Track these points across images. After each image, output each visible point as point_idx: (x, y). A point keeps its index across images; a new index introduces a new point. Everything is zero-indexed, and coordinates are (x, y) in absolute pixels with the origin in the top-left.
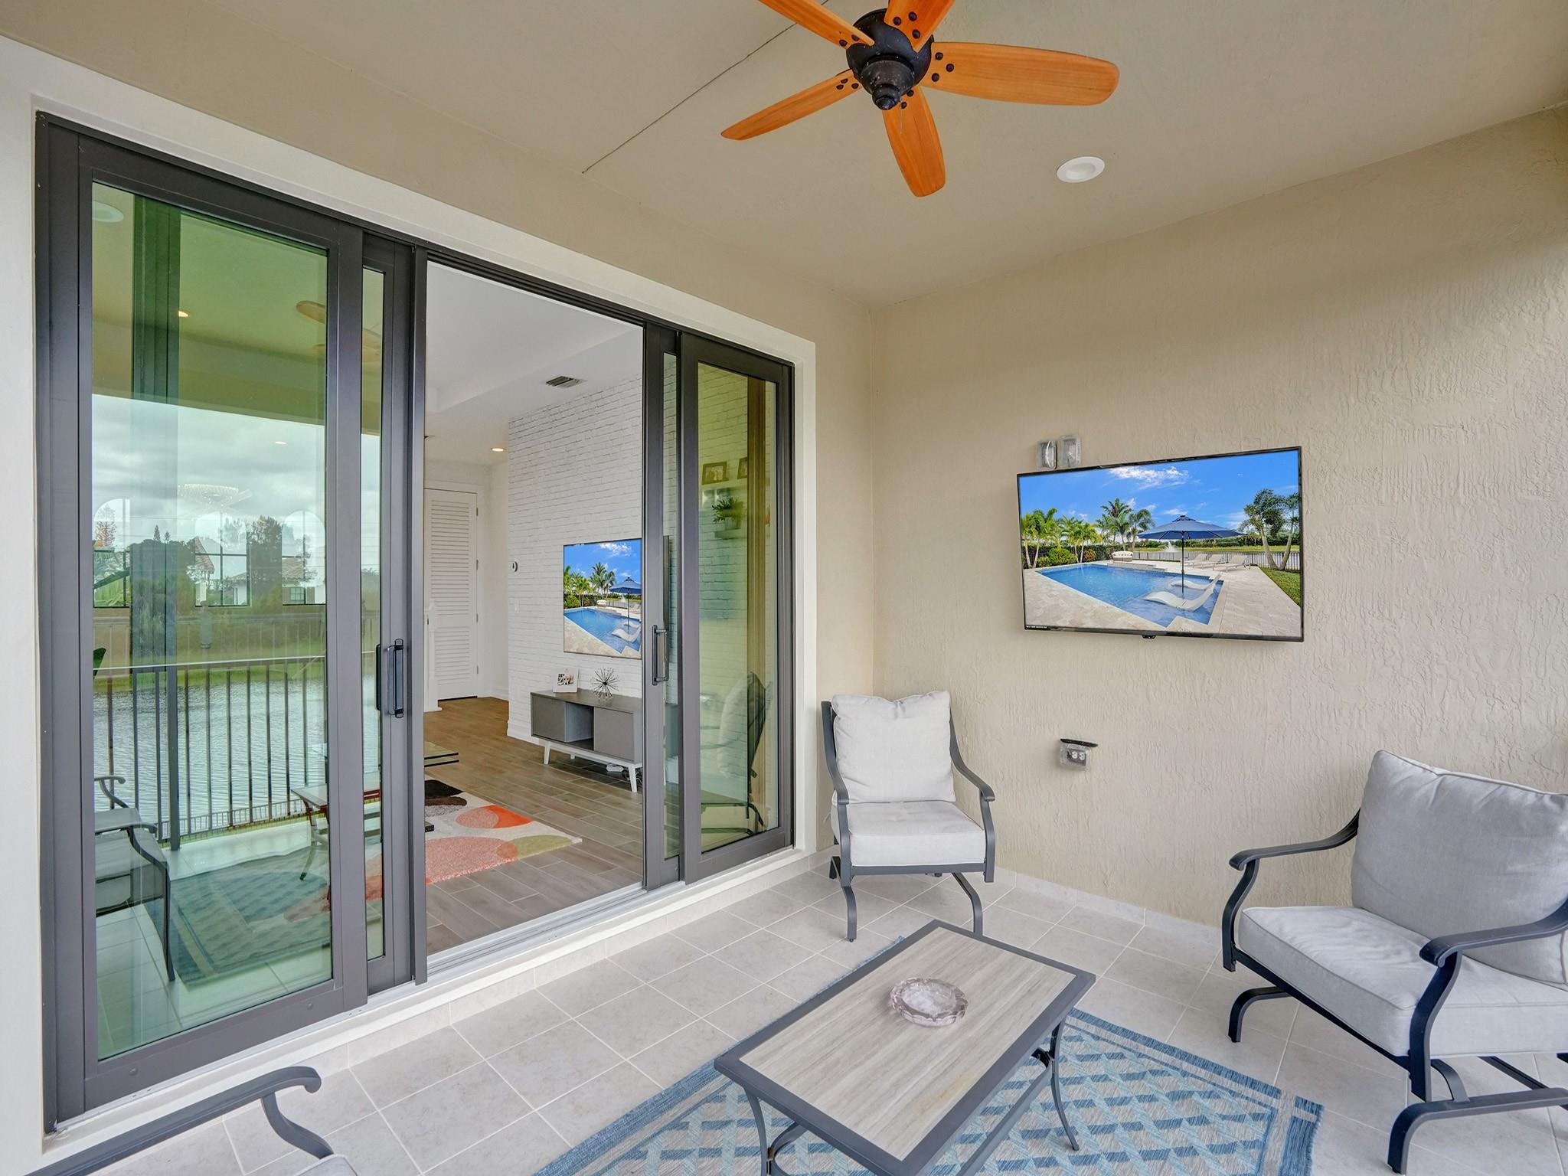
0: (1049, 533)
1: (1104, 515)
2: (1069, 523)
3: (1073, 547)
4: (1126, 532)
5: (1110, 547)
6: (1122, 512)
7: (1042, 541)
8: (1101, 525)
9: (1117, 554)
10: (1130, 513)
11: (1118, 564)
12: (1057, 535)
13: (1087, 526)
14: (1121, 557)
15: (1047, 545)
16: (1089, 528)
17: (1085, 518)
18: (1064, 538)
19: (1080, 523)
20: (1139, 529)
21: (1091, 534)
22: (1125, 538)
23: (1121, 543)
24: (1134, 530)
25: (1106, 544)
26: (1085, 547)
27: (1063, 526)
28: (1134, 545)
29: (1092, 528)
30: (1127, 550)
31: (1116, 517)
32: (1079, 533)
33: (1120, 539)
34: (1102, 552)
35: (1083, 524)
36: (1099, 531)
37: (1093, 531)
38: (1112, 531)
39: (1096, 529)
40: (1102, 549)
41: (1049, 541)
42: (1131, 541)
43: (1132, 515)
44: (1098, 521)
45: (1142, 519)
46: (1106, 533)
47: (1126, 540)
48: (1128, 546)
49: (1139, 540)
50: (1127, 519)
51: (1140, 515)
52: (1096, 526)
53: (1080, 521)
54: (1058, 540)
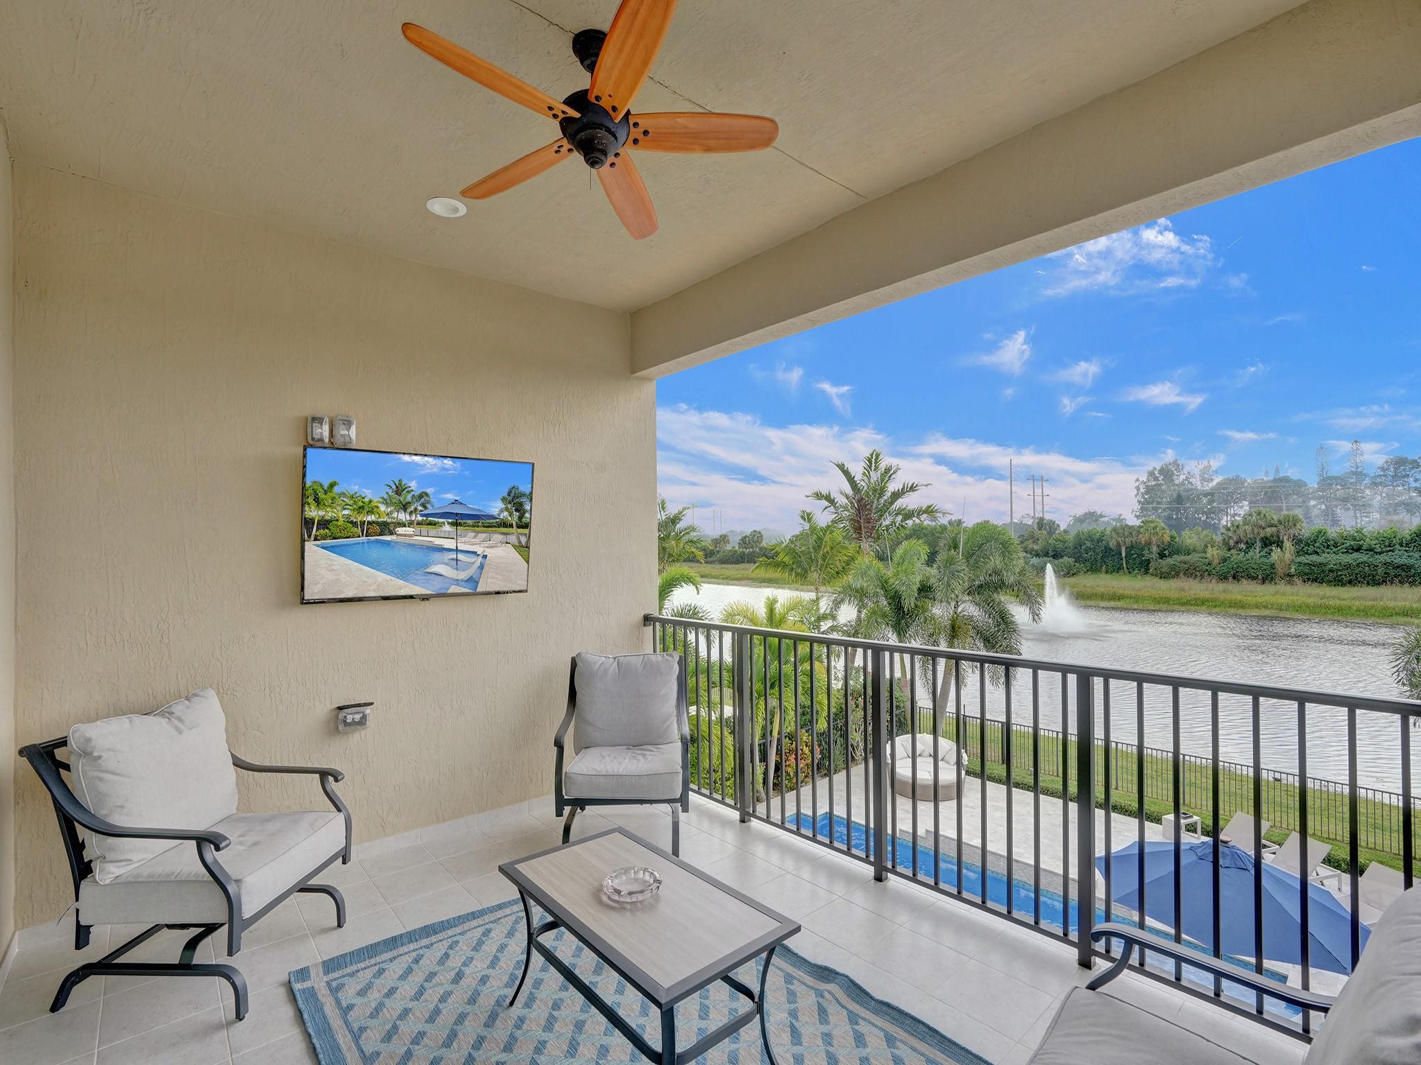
0: (330, 506)
1: (387, 493)
2: (352, 497)
3: (356, 522)
4: (408, 511)
5: (393, 523)
6: (405, 492)
7: (321, 513)
8: (385, 502)
9: (400, 530)
10: (412, 493)
11: (400, 539)
12: (339, 508)
13: (370, 501)
14: (404, 533)
15: (327, 518)
16: (373, 504)
17: (368, 494)
18: (346, 512)
19: (363, 498)
20: (420, 508)
21: (375, 509)
22: (408, 516)
23: (404, 520)
24: (416, 509)
25: (389, 520)
26: (368, 522)
27: (345, 500)
28: (415, 522)
29: (376, 504)
30: (409, 527)
31: (399, 496)
32: (362, 508)
33: (403, 516)
34: (385, 528)
35: (366, 500)
36: (383, 508)
37: (377, 507)
38: (395, 509)
39: (380, 505)
40: (385, 524)
41: (330, 514)
42: (413, 519)
43: (414, 495)
44: (382, 498)
45: (423, 500)
46: (389, 510)
47: (408, 518)
48: (411, 524)
49: (420, 518)
50: (409, 498)
51: (421, 496)
52: (380, 502)
53: (363, 496)
54: (340, 513)
